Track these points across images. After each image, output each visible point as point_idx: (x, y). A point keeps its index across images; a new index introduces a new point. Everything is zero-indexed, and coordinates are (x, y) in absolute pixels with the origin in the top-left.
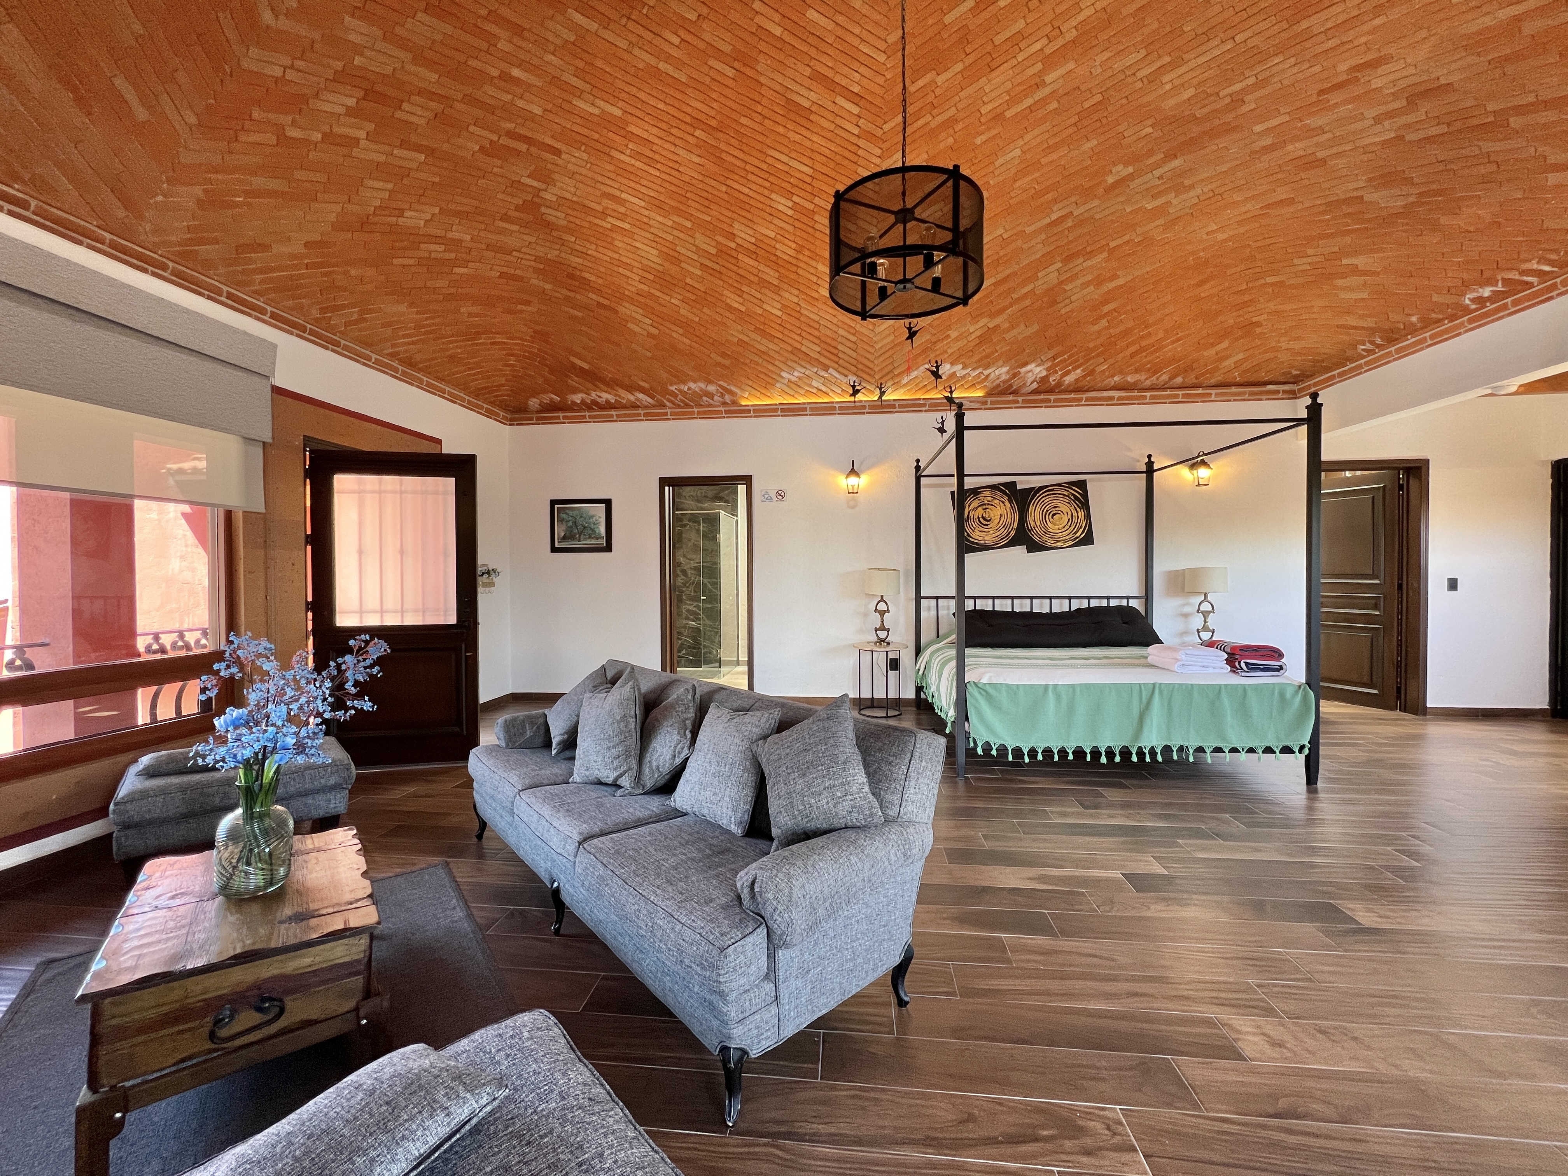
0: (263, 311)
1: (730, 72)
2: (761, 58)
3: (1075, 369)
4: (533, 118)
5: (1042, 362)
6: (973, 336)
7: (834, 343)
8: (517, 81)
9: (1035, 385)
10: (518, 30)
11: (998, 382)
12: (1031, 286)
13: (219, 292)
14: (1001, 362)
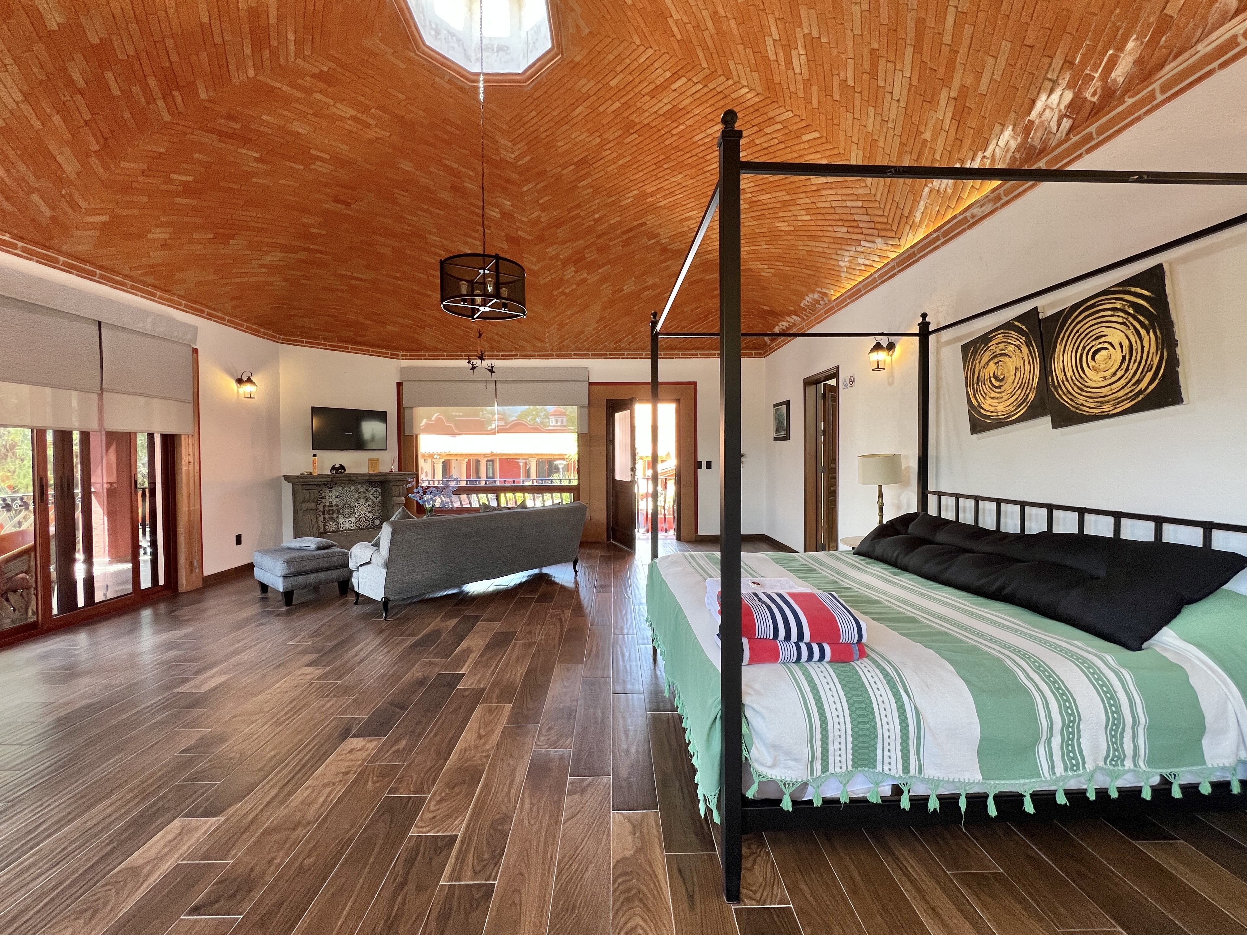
0: (588, 355)
1: (635, 136)
2: (631, 118)
3: (1121, 48)
4: (620, 223)
5: (1055, 83)
6: (947, 121)
7: (850, 217)
8: (601, 218)
9: (1066, 124)
10: (578, 206)
11: (1010, 154)
12: (951, 11)
13: (571, 355)
14: (998, 128)
